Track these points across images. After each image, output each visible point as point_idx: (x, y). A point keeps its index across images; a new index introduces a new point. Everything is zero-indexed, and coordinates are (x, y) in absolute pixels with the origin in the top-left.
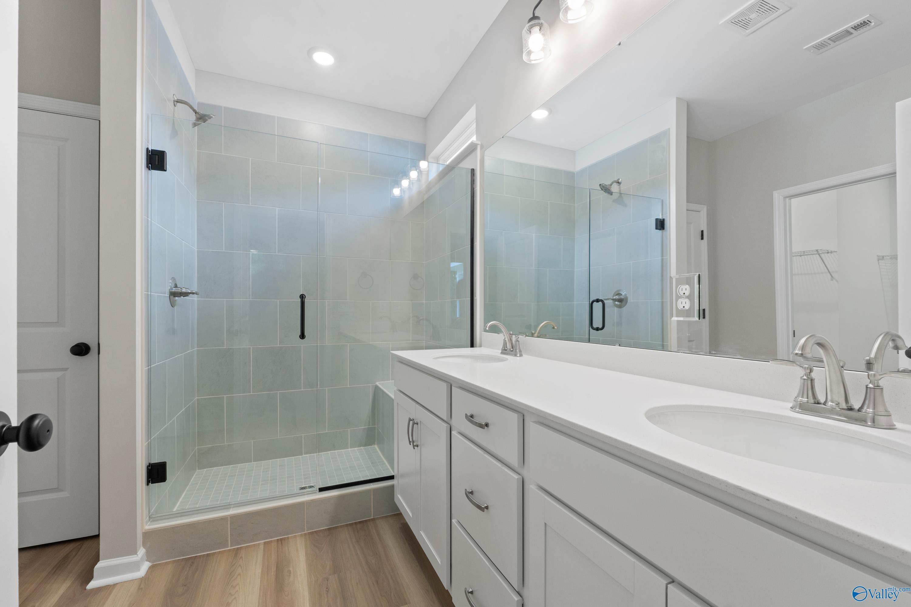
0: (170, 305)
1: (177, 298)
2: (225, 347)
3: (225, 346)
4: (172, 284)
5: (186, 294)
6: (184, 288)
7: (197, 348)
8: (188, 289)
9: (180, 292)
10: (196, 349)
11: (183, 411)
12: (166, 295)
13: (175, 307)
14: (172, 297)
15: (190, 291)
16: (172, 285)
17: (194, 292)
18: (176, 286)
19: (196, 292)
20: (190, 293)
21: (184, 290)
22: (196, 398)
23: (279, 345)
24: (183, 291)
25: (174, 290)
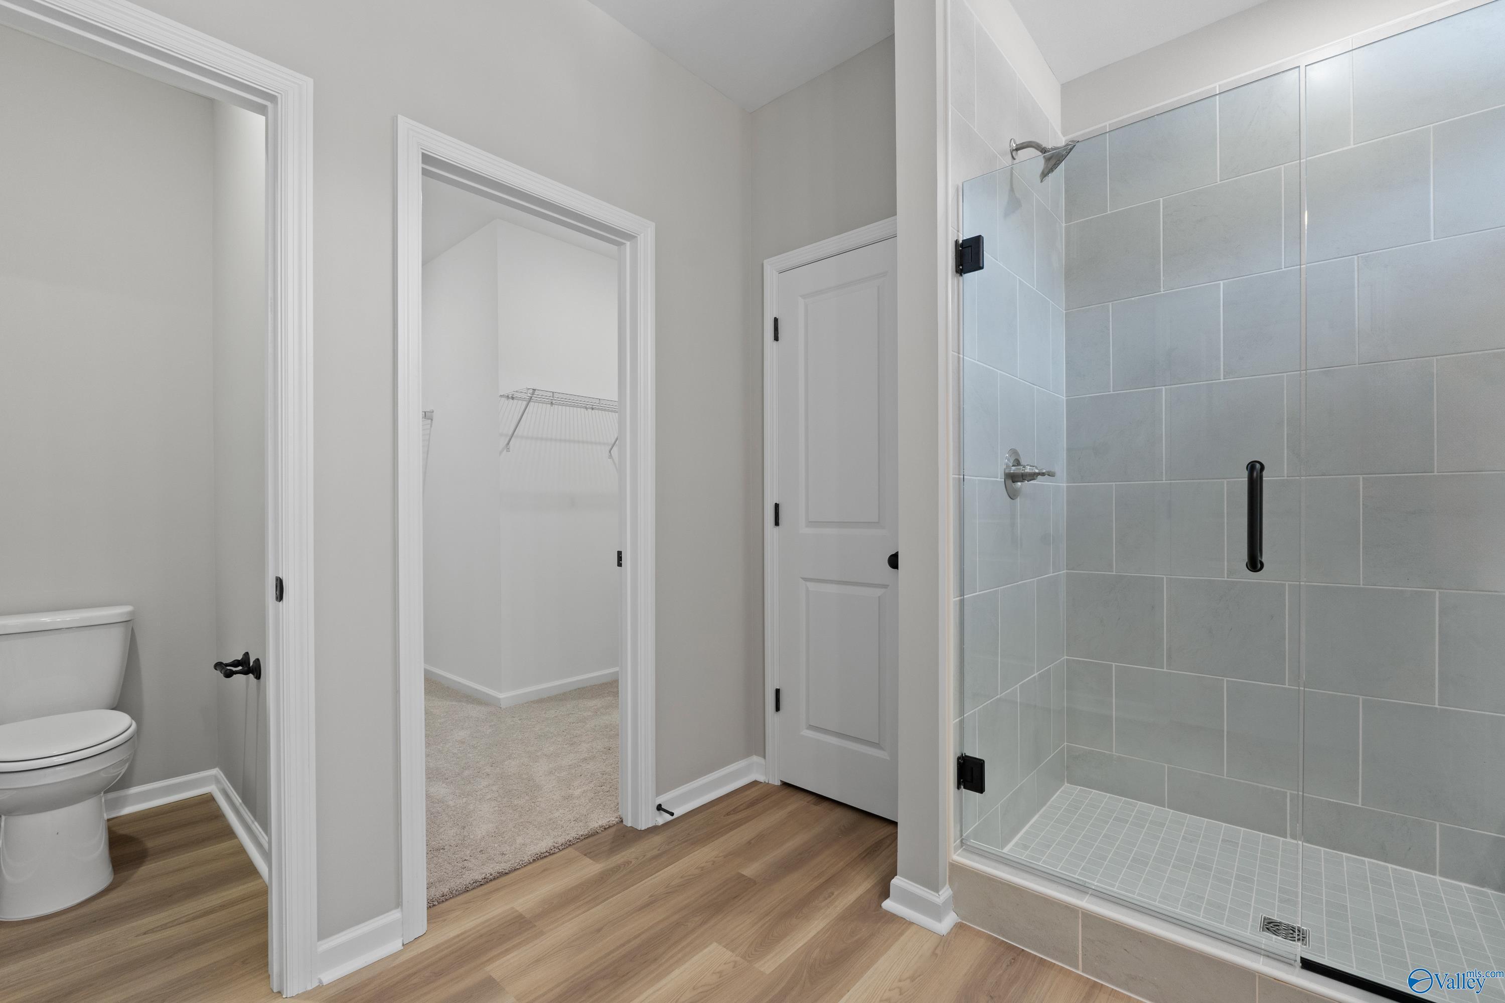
0: (1008, 497)
1: (1019, 484)
2: (1114, 573)
3: (1114, 571)
4: (1008, 460)
5: (1032, 476)
6: (1028, 465)
7: (1067, 569)
8: (1034, 466)
9: (1022, 473)
10: (1065, 571)
11: (1035, 676)
12: (999, 479)
13: (1018, 500)
14: (1009, 482)
15: (1037, 471)
16: (1008, 462)
17: (1044, 471)
18: (1017, 463)
19: (1048, 472)
20: (1039, 474)
21: (1028, 470)
22: (1065, 657)
23: (1228, 578)
24: (1026, 471)
25: (1013, 470)
